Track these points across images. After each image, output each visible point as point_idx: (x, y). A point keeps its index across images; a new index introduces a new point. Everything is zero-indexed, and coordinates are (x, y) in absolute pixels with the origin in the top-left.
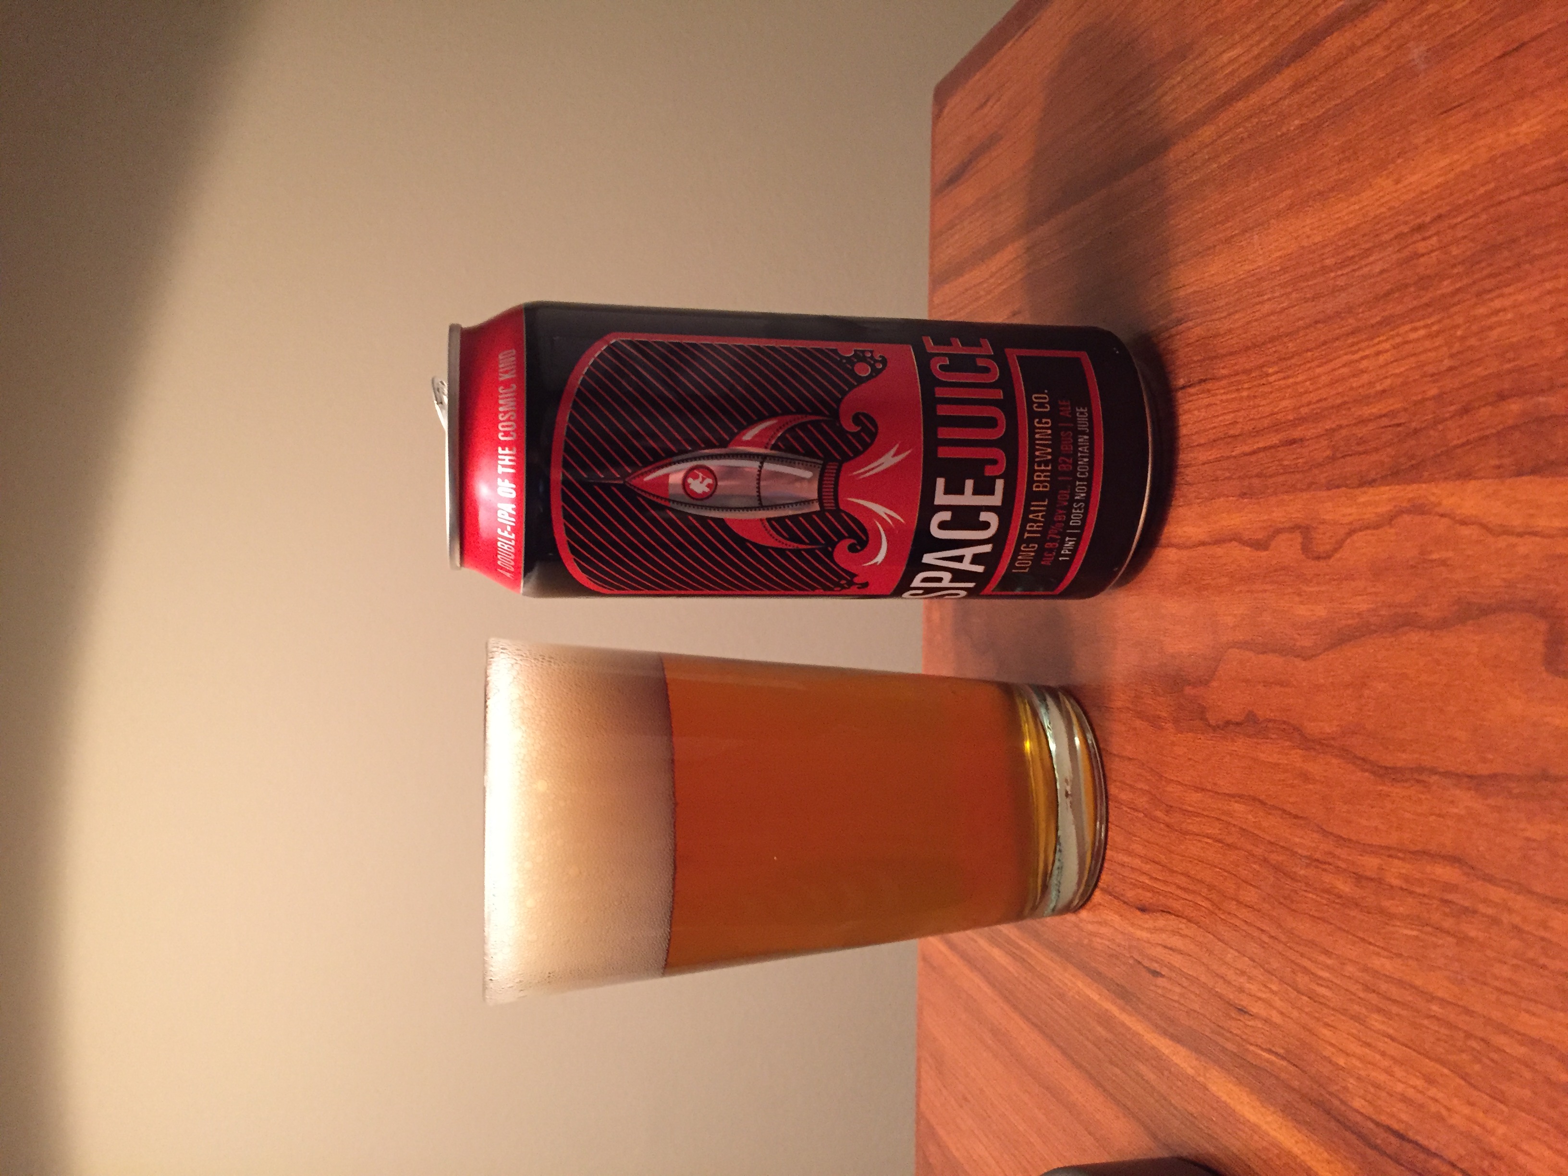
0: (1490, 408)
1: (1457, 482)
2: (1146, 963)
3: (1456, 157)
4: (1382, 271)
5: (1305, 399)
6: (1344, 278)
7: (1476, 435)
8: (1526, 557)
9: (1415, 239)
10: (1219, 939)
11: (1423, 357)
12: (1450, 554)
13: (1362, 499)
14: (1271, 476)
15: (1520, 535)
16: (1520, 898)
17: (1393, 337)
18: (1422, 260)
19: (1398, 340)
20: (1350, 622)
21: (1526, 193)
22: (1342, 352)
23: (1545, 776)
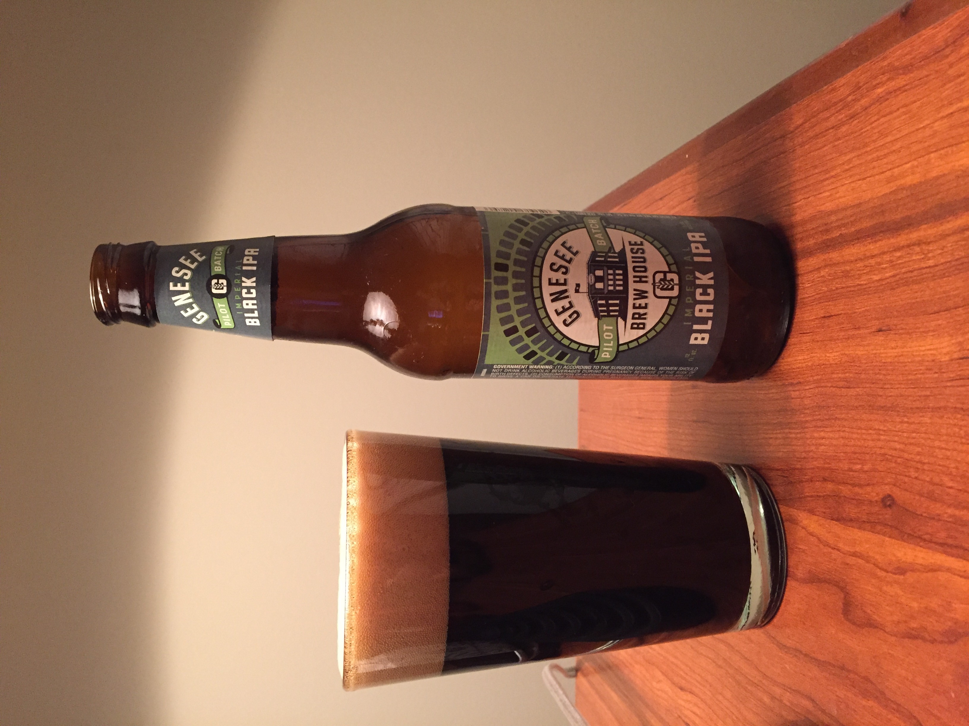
0: (820, 483)
1: (809, 514)
2: (684, 718)
7: (815, 494)
8: (835, 560)
15: (833, 549)
21: (832, 387)
23: (844, 668)
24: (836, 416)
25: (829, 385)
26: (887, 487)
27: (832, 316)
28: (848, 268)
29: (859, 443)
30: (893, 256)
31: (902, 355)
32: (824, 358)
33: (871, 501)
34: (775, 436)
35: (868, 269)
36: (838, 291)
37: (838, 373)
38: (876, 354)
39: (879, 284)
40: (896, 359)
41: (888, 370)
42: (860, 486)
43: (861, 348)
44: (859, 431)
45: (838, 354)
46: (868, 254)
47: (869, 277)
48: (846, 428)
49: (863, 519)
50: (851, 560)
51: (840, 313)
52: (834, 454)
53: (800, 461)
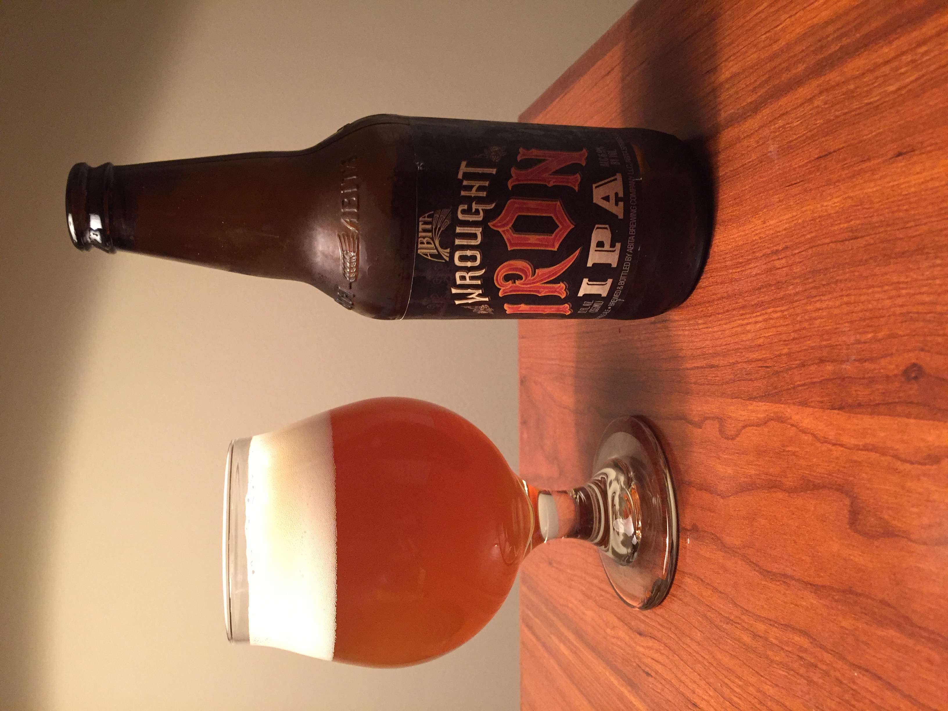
0: (816, 366)
1: (800, 407)
2: (643, 667)
3: (795, 214)
4: (756, 275)
5: (718, 342)
6: (737, 274)
7: (809, 380)
8: (837, 458)
9: (773, 258)
10: (682, 660)
11: (779, 329)
12: (797, 449)
13: (750, 408)
14: (701, 385)
15: (834, 445)
16: (840, 662)
17: (763, 314)
18: (778, 271)
19: (766, 316)
20: (746, 480)
21: (832, 242)
22: (737, 318)
23: (850, 591)
24: (838, 278)
25: (827, 240)
26: (911, 354)
27: (830, 153)
28: (852, 87)
29: (870, 306)
30: (916, 54)
31: (932, 179)
32: (820, 209)
33: (888, 377)
34: (753, 320)
35: (880, 80)
36: (839, 120)
37: (840, 224)
38: (893, 186)
39: (896, 96)
40: (923, 186)
41: (911, 203)
42: (871, 360)
43: (872, 184)
44: (870, 291)
45: (838, 199)
46: (880, 61)
47: (882, 90)
48: (852, 291)
49: (877, 402)
50: (861, 456)
51: (841, 146)
52: (835, 327)
53: (787, 345)
